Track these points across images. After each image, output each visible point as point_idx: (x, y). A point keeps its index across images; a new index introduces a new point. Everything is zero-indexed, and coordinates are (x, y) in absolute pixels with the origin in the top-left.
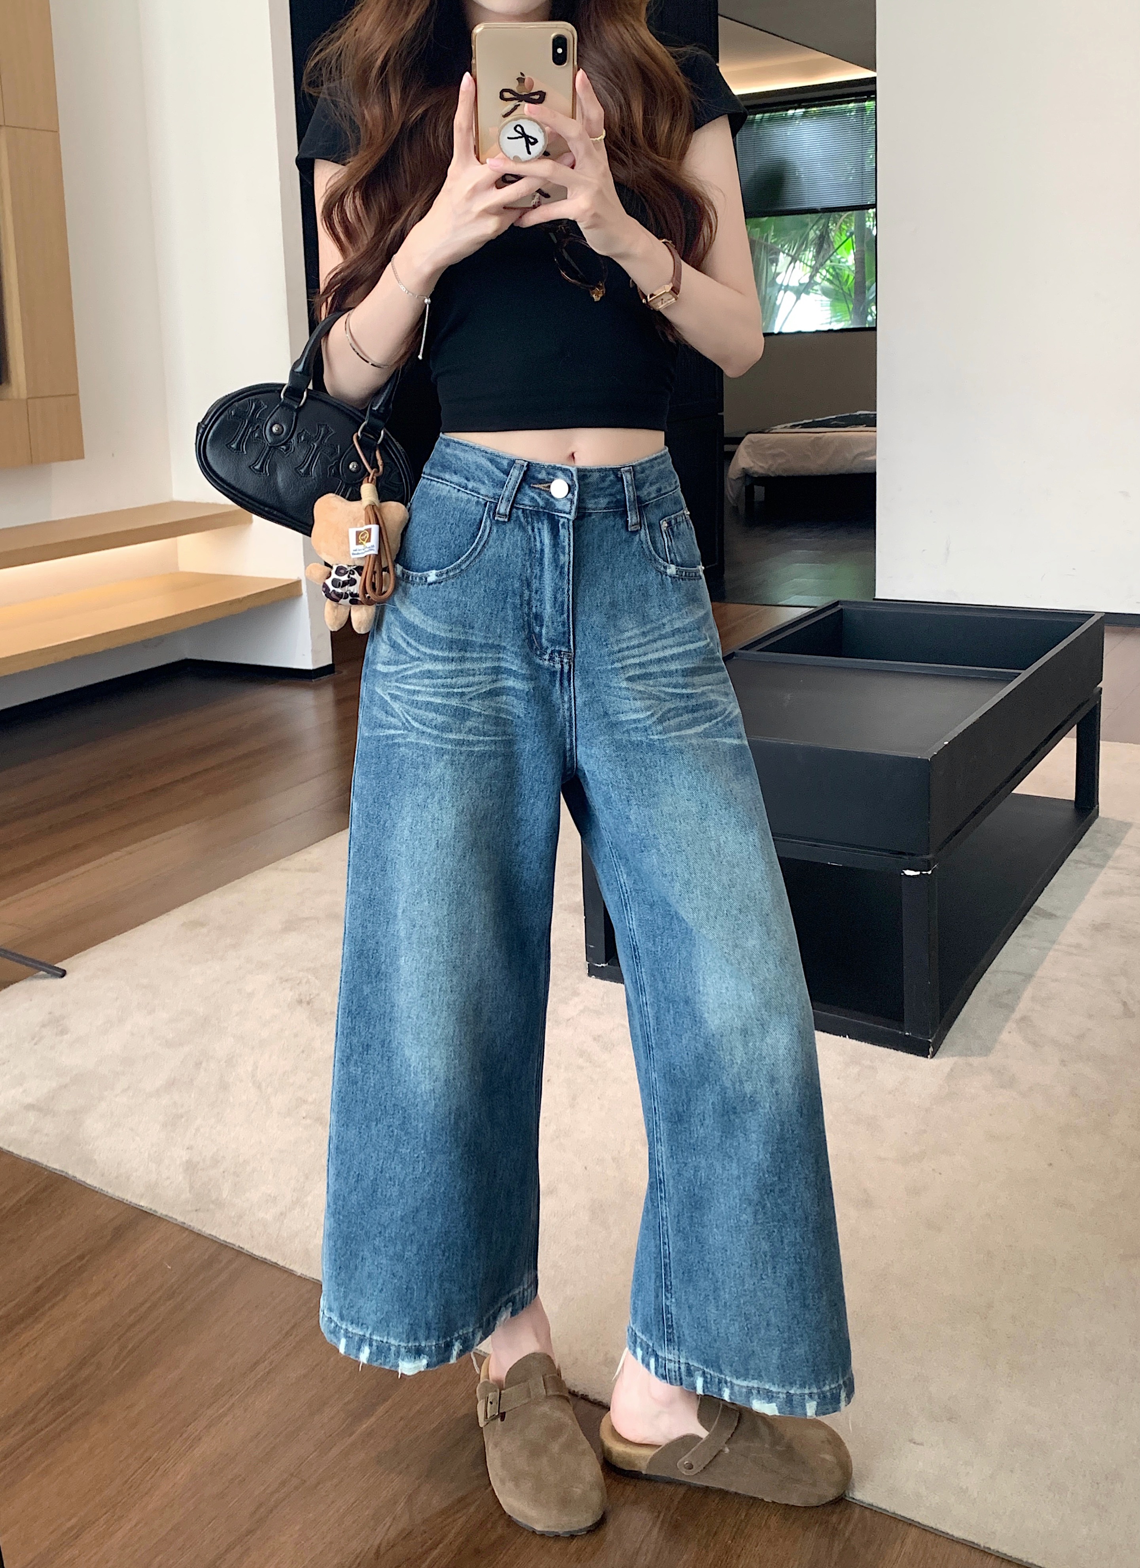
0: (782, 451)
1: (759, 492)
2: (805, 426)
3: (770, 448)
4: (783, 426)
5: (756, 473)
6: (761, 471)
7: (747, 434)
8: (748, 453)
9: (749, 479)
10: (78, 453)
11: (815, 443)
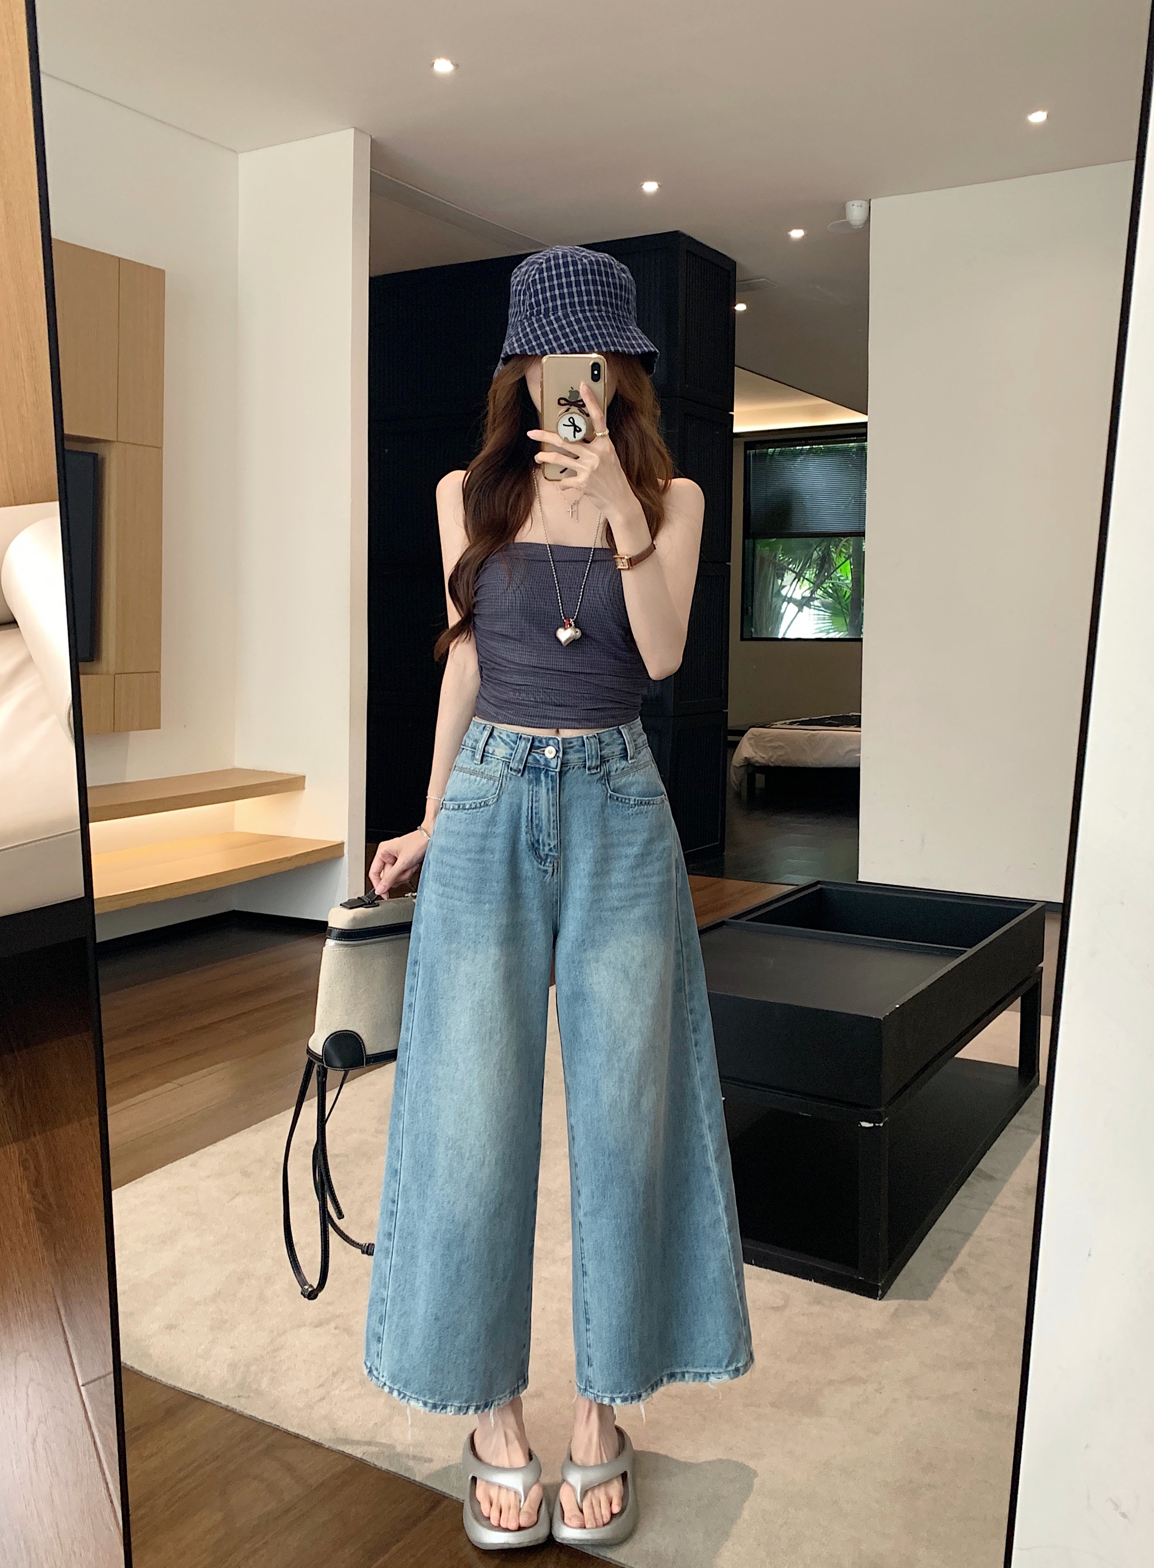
0: (781, 744)
1: (760, 780)
2: (803, 723)
3: (770, 741)
4: (783, 722)
5: (757, 762)
6: (763, 761)
7: (750, 728)
8: (750, 744)
9: (750, 767)
10: (154, 723)
11: (810, 739)
